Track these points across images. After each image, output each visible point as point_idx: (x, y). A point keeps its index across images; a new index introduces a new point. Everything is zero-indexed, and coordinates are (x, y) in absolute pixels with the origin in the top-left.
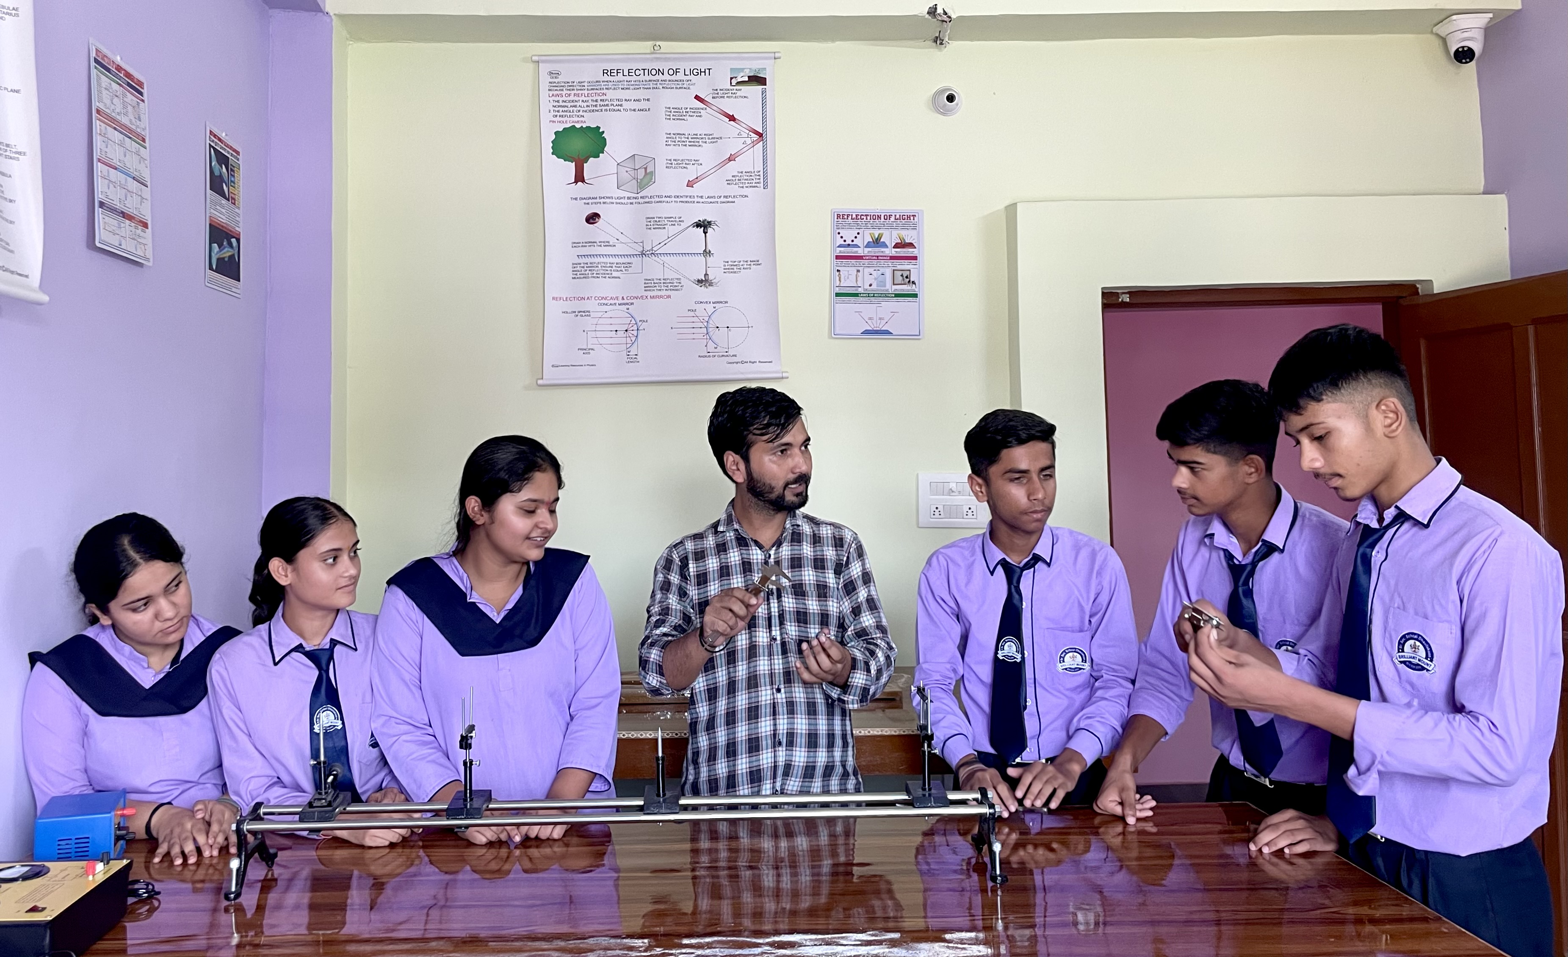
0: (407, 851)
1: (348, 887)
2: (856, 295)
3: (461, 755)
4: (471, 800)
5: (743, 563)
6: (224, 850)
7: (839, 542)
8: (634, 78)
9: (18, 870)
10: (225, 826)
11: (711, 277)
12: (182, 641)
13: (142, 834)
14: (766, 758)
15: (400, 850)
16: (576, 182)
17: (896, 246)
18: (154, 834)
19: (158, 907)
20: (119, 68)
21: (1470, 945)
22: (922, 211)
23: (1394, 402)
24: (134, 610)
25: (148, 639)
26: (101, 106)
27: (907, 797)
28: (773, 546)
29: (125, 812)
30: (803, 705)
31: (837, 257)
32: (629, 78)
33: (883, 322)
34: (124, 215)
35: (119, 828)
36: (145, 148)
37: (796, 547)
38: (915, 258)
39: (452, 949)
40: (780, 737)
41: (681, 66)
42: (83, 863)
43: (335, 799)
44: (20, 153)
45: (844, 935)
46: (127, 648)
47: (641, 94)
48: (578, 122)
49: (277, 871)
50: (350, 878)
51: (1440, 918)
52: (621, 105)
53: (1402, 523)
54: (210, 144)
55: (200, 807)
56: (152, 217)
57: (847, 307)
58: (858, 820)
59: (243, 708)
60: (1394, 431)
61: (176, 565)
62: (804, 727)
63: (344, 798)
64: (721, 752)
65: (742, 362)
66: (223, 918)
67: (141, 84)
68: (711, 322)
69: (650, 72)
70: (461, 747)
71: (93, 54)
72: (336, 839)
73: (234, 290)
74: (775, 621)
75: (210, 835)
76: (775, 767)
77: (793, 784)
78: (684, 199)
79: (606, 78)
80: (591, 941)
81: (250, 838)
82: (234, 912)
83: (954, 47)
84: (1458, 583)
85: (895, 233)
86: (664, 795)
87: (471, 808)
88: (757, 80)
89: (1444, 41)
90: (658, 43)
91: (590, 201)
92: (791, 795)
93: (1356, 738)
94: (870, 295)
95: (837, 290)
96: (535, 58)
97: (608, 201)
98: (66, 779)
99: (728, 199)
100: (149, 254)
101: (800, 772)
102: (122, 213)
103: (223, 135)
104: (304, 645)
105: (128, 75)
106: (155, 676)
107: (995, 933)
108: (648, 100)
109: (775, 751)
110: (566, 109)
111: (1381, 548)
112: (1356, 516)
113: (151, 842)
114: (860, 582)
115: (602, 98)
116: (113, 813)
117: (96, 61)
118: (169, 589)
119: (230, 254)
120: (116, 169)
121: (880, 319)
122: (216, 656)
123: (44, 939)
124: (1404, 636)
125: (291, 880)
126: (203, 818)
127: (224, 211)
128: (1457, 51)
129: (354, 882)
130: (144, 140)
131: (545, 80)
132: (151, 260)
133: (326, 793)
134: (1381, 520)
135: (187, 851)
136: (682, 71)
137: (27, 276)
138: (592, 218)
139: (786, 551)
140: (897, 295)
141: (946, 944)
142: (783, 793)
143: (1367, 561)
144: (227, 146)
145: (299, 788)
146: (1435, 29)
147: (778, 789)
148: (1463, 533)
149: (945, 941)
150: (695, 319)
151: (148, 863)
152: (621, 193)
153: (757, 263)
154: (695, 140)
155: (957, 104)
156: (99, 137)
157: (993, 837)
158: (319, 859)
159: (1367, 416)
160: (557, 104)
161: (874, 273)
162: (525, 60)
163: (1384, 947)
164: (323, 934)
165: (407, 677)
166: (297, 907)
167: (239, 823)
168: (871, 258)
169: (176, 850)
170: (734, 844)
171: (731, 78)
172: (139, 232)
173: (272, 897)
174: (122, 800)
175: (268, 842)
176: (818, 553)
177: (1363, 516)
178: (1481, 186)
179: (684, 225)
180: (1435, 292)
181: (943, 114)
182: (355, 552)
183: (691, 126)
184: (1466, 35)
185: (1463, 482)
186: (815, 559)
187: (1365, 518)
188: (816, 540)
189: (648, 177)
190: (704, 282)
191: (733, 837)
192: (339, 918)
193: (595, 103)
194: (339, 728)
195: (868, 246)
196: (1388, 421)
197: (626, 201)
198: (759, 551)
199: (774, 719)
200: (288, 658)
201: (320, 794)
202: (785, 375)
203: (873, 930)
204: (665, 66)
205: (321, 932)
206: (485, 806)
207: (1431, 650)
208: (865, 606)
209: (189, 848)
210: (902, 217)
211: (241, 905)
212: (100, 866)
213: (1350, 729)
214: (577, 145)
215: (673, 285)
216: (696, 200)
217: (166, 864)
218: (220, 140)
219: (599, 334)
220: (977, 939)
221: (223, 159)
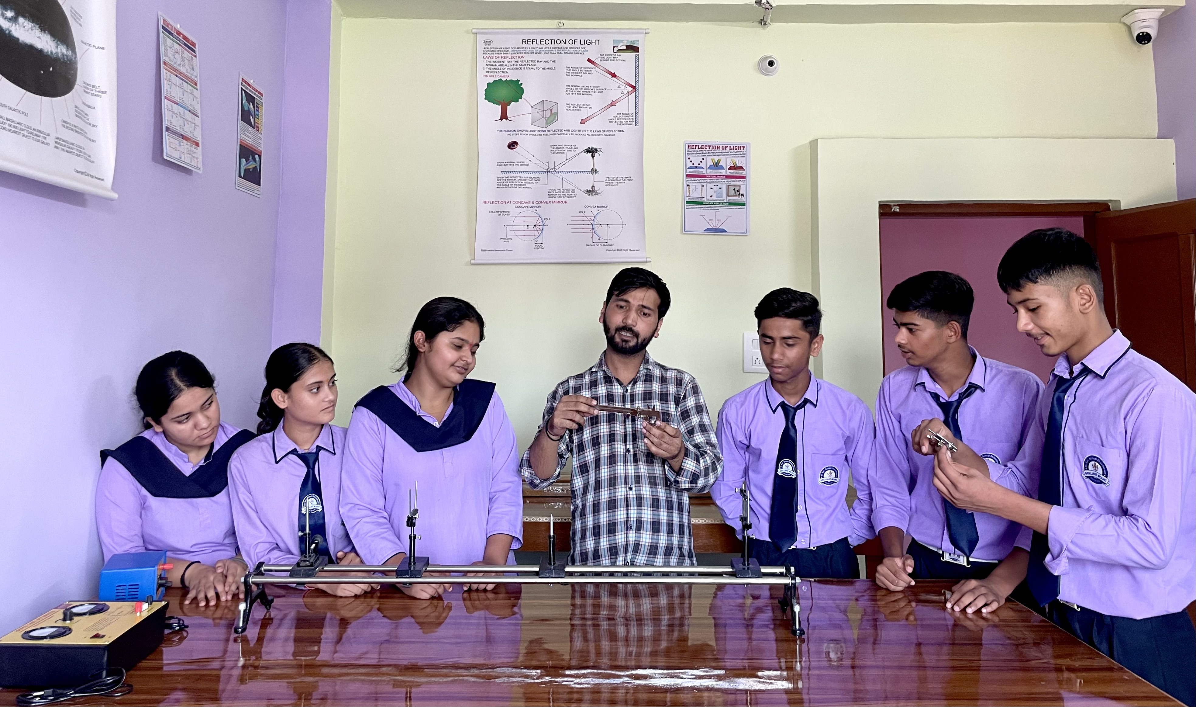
0: (368, 600)
1: (321, 626)
2: (701, 203)
3: (407, 531)
4: (414, 564)
5: (608, 394)
6: (235, 596)
7: (679, 382)
8: (545, 46)
9: (87, 607)
10: (237, 578)
11: (596, 189)
12: (212, 445)
13: (177, 583)
14: (620, 538)
15: (362, 600)
16: (501, 119)
17: (730, 168)
18: (187, 583)
19: (186, 637)
20: (179, 33)
21: (1145, 689)
22: (749, 144)
23: (1088, 288)
24: (180, 422)
25: (190, 442)
26: (167, 60)
27: (731, 570)
28: (629, 384)
29: (165, 567)
30: (649, 500)
31: (688, 176)
32: (540, 46)
33: (720, 223)
34: (183, 137)
35: (161, 578)
36: (197, 90)
37: (648, 385)
38: (744, 177)
39: (398, 673)
40: (632, 523)
41: (578, 37)
42: (134, 603)
43: (316, 561)
44: (102, 92)
45: (683, 671)
46: (174, 448)
47: (549, 57)
48: (503, 76)
49: (273, 613)
50: (324, 619)
51: (1122, 669)
52: (535, 65)
53: (1087, 375)
54: (242, 89)
55: (219, 564)
56: (202, 139)
57: (694, 212)
58: (693, 586)
59: (253, 492)
60: (1087, 309)
61: (209, 389)
62: (649, 516)
63: (323, 560)
64: (589, 533)
65: (618, 250)
66: (231, 645)
67: (194, 44)
68: (596, 220)
69: (556, 42)
70: (408, 525)
71: (161, 23)
72: (318, 590)
73: (256, 192)
74: (630, 438)
75: (226, 584)
76: (627, 545)
77: (641, 558)
78: (578, 133)
79: (525, 45)
80: (498, 670)
81: (254, 588)
82: (241, 641)
83: (775, 27)
84: (1125, 419)
85: (730, 159)
86: (554, 564)
87: (414, 570)
88: (632, 48)
89: (1129, 28)
90: (562, 22)
91: (511, 133)
92: (639, 566)
93: (1049, 533)
94: (712, 204)
95: (687, 199)
96: (474, 31)
97: (524, 133)
98: (127, 541)
99: (610, 133)
100: (200, 165)
101: (646, 550)
102: (182, 135)
103: (251, 82)
104: (298, 449)
105: (185, 38)
106: (193, 468)
107: (795, 673)
108: (554, 61)
109: (627, 533)
110: (495, 67)
111: (1071, 393)
112: (1054, 370)
113: (184, 589)
114: (693, 411)
115: (522, 59)
116: (156, 567)
117: (163, 28)
118: (204, 407)
119: (254, 166)
120: (177, 104)
121: (718, 221)
122: (235, 455)
123: (103, 658)
124: (1088, 458)
125: (282, 620)
126: (222, 573)
127: (250, 135)
128: (1138, 35)
129: (327, 622)
130: (196, 84)
131: (481, 46)
132: (202, 169)
133: (310, 556)
134: (1071, 373)
135: (209, 596)
136: (579, 41)
137: (102, 180)
138: (512, 145)
139: (640, 388)
140: (730, 204)
141: (758, 680)
142: (633, 565)
143: (1061, 403)
144: (254, 89)
145: (290, 552)
146: (1122, 20)
147: (629, 561)
148: (1130, 383)
149: (757, 677)
150: (585, 218)
151: (181, 604)
152: (533, 128)
153: (630, 179)
154: (587, 91)
155: (776, 68)
156: (165, 81)
157: (794, 601)
158: (305, 605)
159: (1068, 297)
160: (489, 63)
161: (715, 188)
162: (467, 32)
163: (1078, 690)
164: (305, 660)
165: (369, 473)
166: (287, 640)
167: (247, 577)
168: (712, 176)
169: (201, 596)
170: (596, 602)
171: (614, 47)
172: (193, 149)
173: (269, 631)
174: (164, 557)
175: (267, 591)
176: (664, 390)
177: (1059, 370)
178: (1156, 134)
179: (578, 151)
180: (1122, 209)
181: (765, 75)
182: (333, 383)
183: (585, 80)
184: (1145, 24)
185: (1132, 347)
186: (661, 394)
187: (1059, 372)
188: (664, 380)
189: (553, 117)
190: (591, 192)
191: (597, 596)
192: (316, 648)
193: (516, 63)
194: (320, 511)
195: (710, 168)
196: (1084, 301)
197: (537, 133)
198: (619, 387)
199: (627, 510)
200: (285, 458)
201: (305, 557)
202: (648, 260)
203: (705, 667)
204: (567, 38)
205: (303, 658)
206: (424, 569)
207: (1106, 469)
208: (697, 429)
209: (211, 594)
210: (735, 148)
211: (246, 636)
212: (145, 606)
213: (1045, 525)
214: (503, 93)
215: (570, 194)
216: (587, 133)
217: (194, 605)
218: (249, 85)
219: (515, 228)
220: (781, 675)
221: (250, 99)
